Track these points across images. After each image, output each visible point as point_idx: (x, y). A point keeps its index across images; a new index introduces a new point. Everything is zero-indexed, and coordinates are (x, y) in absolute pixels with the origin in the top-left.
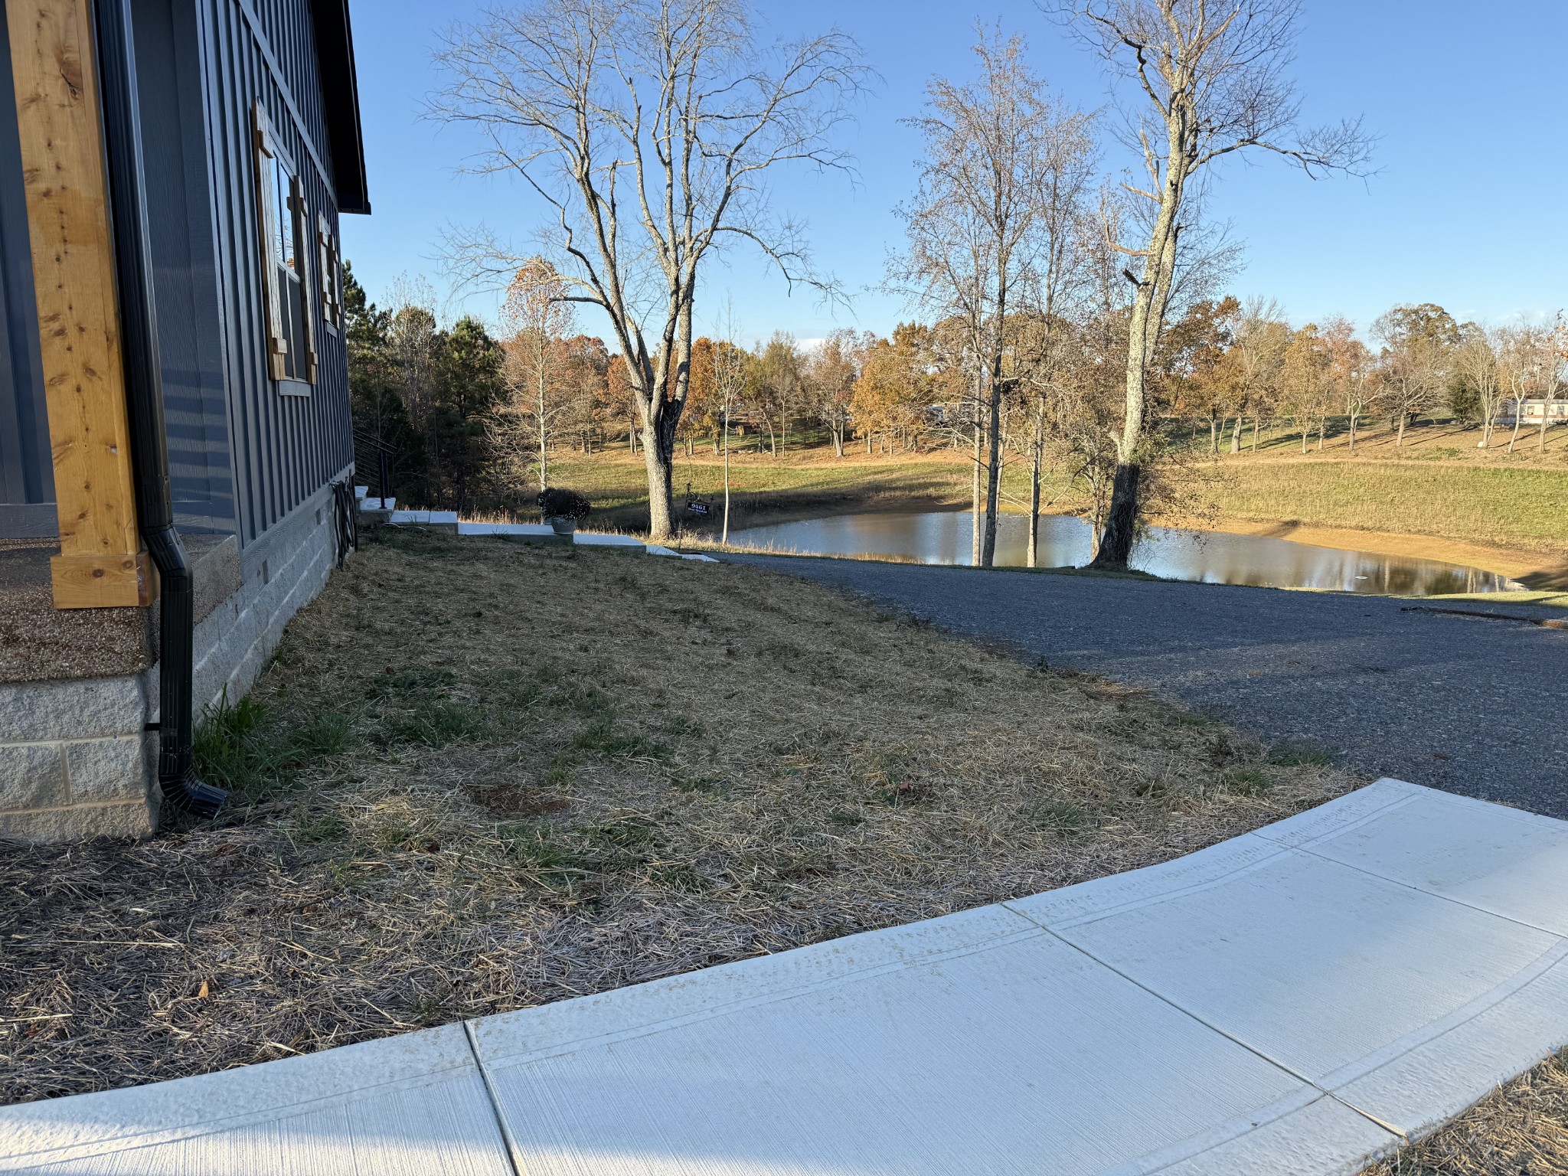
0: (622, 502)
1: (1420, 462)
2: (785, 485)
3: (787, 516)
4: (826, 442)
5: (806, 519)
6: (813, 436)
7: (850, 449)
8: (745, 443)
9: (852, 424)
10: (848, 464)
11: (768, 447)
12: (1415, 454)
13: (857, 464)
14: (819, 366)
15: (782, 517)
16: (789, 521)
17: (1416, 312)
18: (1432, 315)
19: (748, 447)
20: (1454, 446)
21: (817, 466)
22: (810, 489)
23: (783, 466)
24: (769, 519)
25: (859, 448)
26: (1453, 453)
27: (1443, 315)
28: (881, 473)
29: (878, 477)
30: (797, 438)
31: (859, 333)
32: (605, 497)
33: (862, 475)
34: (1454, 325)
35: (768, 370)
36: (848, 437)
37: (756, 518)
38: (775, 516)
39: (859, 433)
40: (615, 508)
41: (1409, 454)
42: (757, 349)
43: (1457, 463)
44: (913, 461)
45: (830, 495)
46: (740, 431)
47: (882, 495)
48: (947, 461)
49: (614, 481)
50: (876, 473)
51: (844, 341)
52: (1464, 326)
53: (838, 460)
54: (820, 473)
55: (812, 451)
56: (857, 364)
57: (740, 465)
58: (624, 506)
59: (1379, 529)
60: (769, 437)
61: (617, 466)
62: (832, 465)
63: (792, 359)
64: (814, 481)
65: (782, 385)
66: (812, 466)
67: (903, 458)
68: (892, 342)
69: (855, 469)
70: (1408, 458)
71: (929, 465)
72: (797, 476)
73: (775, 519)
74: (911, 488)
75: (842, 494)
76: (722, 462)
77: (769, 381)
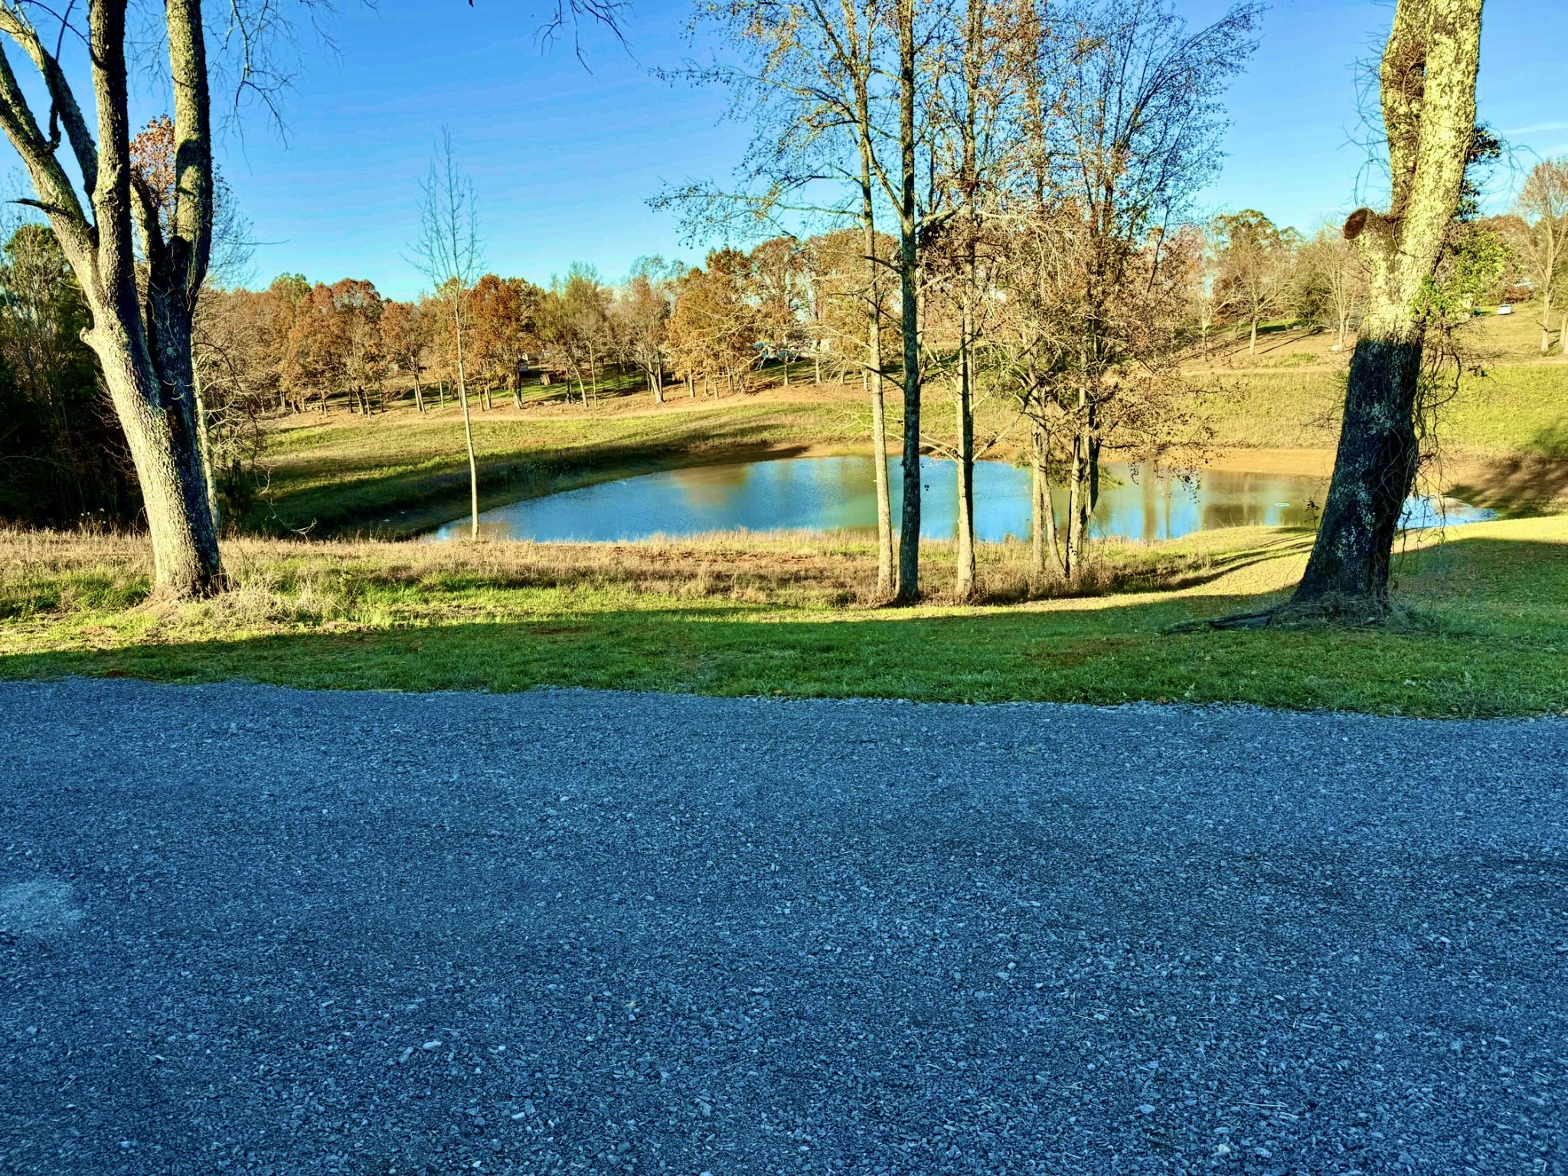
0: (400, 469)
1: (1281, 370)
2: (599, 438)
3: (600, 476)
4: (642, 387)
5: (624, 477)
6: (627, 381)
7: (671, 393)
8: (552, 393)
9: (669, 367)
10: (670, 411)
11: (577, 396)
12: (1272, 362)
13: (680, 410)
14: (626, 302)
15: (594, 477)
16: (604, 481)
17: (1236, 219)
18: (1253, 221)
19: (556, 398)
20: (1310, 352)
21: (635, 414)
22: (626, 442)
23: (596, 416)
24: (579, 480)
25: (681, 392)
26: (1310, 358)
27: (1264, 222)
28: (706, 418)
29: (704, 423)
30: (610, 384)
31: (668, 261)
32: (379, 465)
33: (686, 422)
34: (1275, 231)
35: (569, 309)
36: (668, 380)
37: (562, 481)
38: (586, 477)
39: (679, 375)
40: (390, 478)
41: (1265, 362)
42: (554, 285)
43: (1319, 369)
44: (742, 403)
45: (650, 447)
46: (545, 380)
47: (710, 443)
48: (780, 401)
49: (394, 445)
50: (701, 419)
51: (651, 270)
52: (1285, 231)
53: (658, 407)
54: (639, 422)
55: (628, 399)
56: (671, 298)
57: (548, 418)
58: (401, 475)
59: (1266, 445)
60: (578, 385)
61: (401, 427)
62: (652, 412)
63: (596, 295)
64: (633, 431)
65: (587, 324)
66: (629, 415)
67: (729, 400)
68: (705, 270)
69: (678, 416)
70: (1266, 366)
71: (761, 406)
72: (612, 428)
73: (586, 480)
74: (743, 432)
75: (665, 445)
76: (524, 417)
77: (571, 320)
